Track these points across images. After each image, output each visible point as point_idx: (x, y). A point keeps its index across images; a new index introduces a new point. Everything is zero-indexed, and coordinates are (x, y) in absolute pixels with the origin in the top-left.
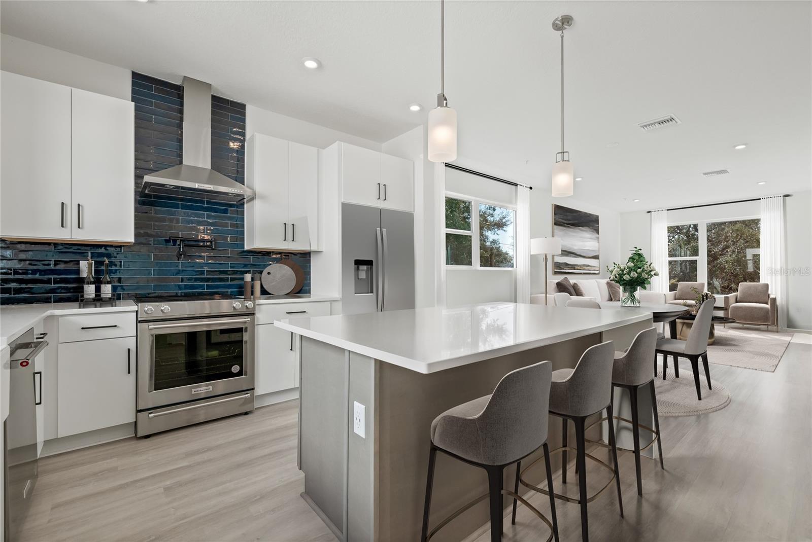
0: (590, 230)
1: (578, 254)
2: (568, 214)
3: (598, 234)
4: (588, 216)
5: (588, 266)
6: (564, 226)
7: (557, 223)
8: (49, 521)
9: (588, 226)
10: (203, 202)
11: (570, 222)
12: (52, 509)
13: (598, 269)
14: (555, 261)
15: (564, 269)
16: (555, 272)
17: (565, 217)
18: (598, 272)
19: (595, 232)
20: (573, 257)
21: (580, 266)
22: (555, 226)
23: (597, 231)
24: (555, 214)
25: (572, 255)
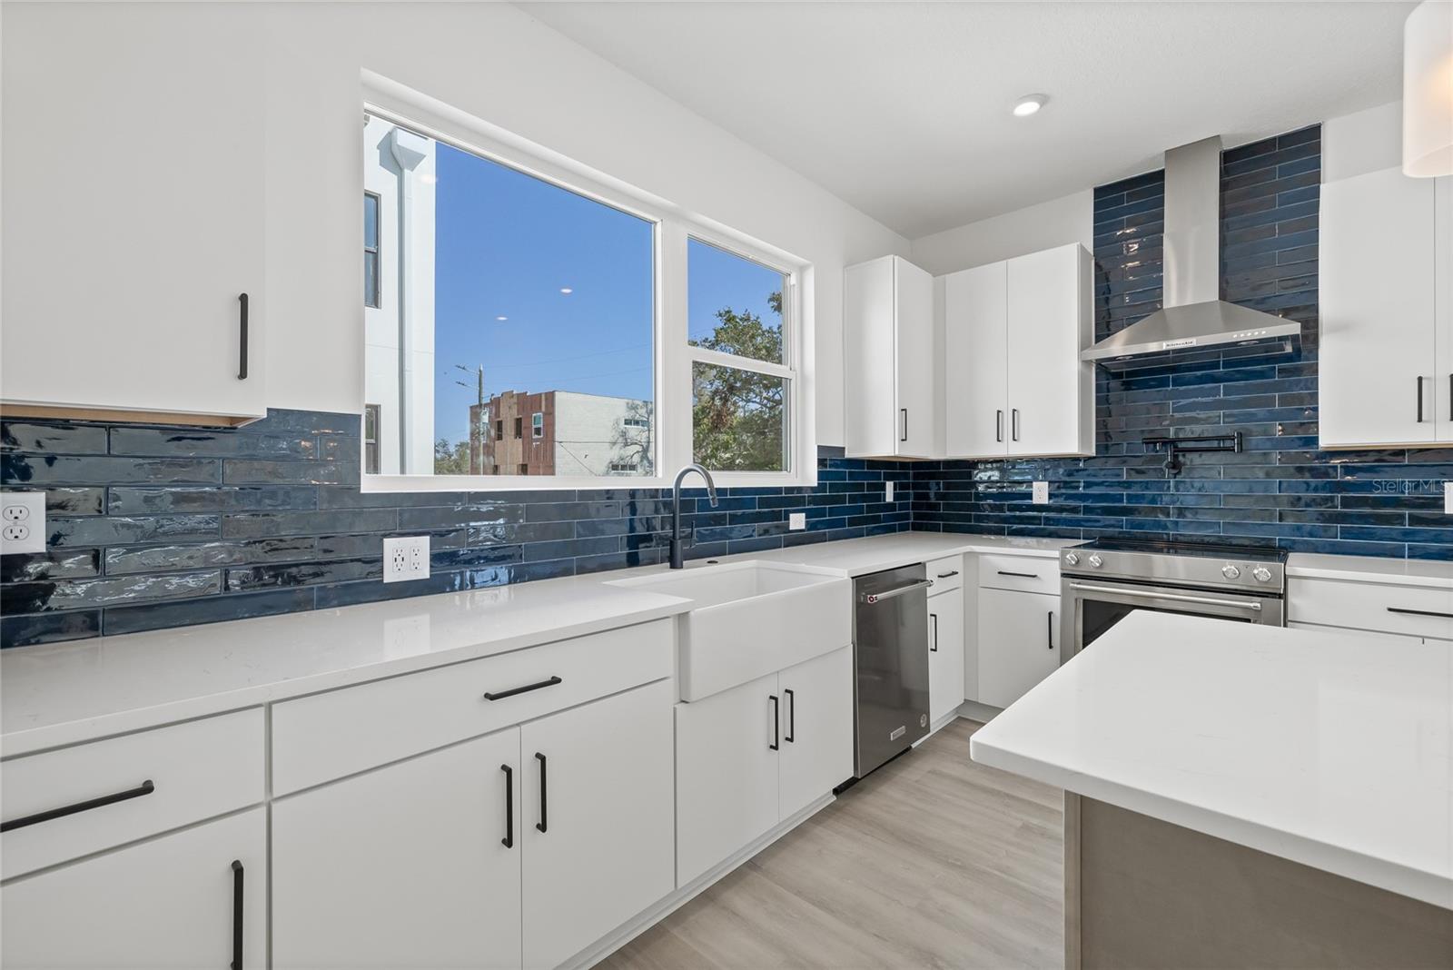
8: (916, 782)
10: (1216, 365)
12: (929, 772)
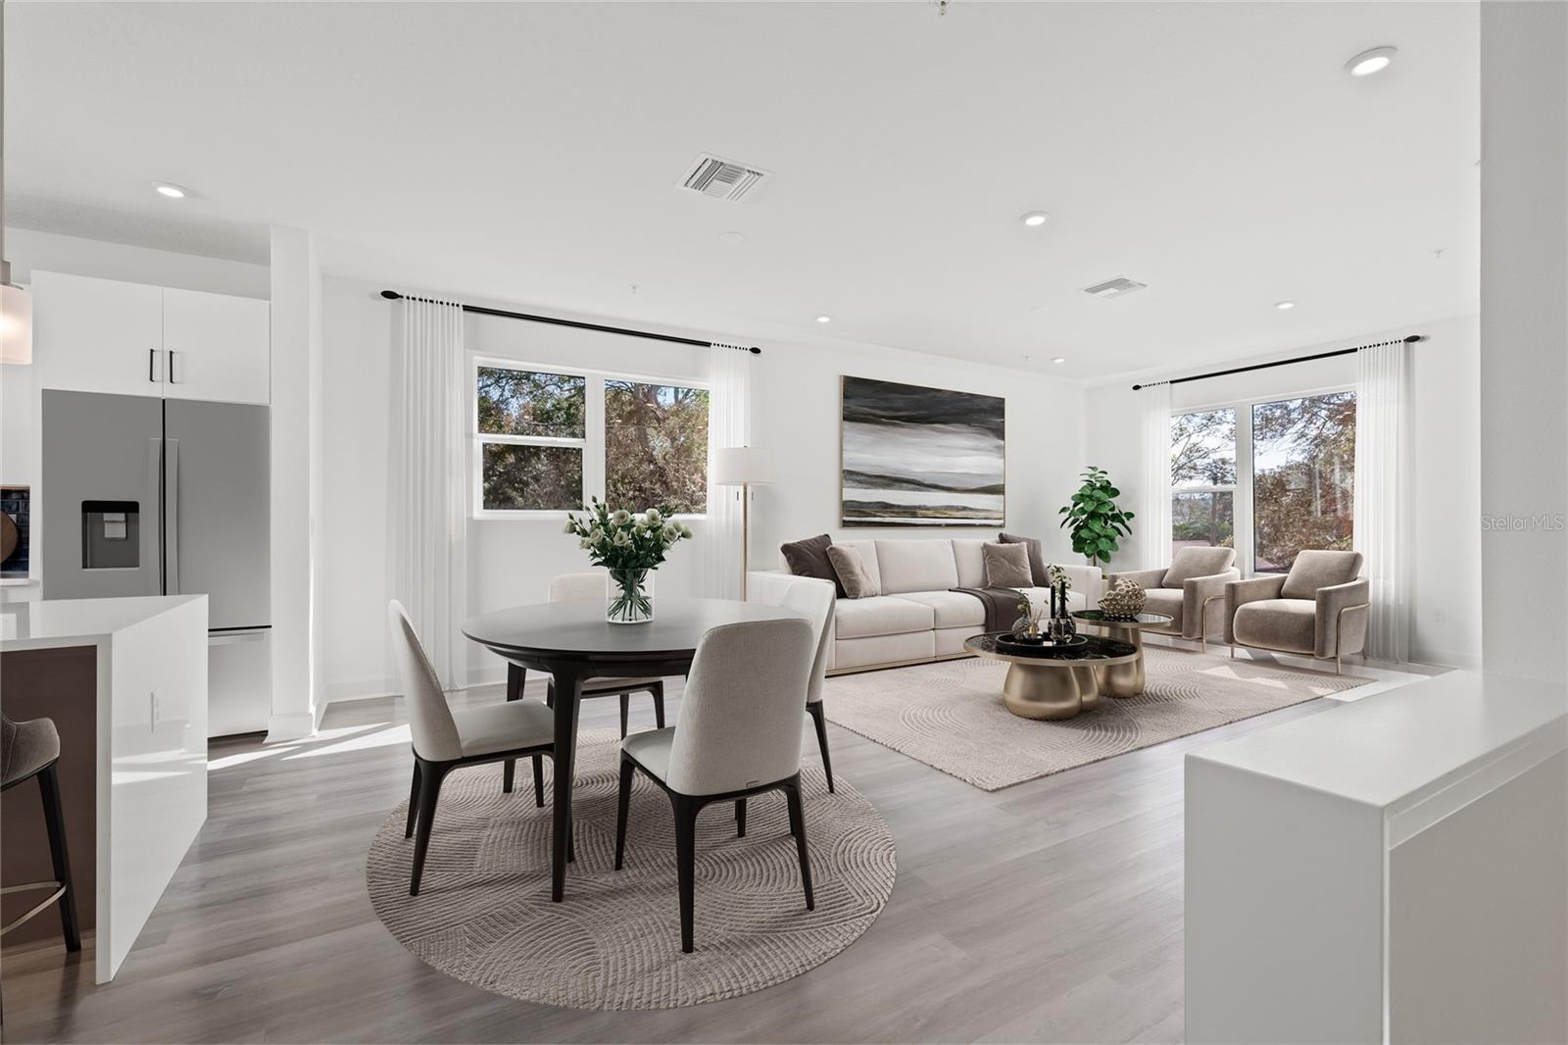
0: (970, 429)
1: (926, 482)
2: (893, 396)
3: (1003, 439)
4: (966, 401)
5: (965, 509)
6: (877, 423)
7: (849, 416)
9: (968, 423)
11: (901, 414)
13: (1001, 515)
14: (844, 499)
15: (875, 516)
16: (844, 521)
17: (883, 404)
18: (1002, 522)
19: (991, 435)
20: (910, 490)
21: (936, 509)
22: (847, 424)
23: (1000, 433)
24: (844, 397)
25: (904, 485)
